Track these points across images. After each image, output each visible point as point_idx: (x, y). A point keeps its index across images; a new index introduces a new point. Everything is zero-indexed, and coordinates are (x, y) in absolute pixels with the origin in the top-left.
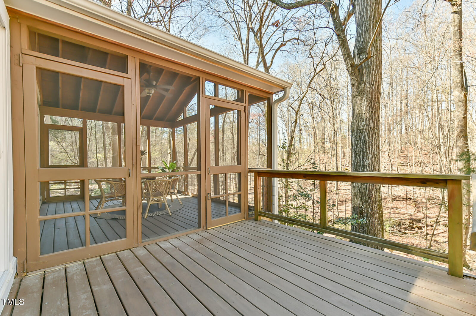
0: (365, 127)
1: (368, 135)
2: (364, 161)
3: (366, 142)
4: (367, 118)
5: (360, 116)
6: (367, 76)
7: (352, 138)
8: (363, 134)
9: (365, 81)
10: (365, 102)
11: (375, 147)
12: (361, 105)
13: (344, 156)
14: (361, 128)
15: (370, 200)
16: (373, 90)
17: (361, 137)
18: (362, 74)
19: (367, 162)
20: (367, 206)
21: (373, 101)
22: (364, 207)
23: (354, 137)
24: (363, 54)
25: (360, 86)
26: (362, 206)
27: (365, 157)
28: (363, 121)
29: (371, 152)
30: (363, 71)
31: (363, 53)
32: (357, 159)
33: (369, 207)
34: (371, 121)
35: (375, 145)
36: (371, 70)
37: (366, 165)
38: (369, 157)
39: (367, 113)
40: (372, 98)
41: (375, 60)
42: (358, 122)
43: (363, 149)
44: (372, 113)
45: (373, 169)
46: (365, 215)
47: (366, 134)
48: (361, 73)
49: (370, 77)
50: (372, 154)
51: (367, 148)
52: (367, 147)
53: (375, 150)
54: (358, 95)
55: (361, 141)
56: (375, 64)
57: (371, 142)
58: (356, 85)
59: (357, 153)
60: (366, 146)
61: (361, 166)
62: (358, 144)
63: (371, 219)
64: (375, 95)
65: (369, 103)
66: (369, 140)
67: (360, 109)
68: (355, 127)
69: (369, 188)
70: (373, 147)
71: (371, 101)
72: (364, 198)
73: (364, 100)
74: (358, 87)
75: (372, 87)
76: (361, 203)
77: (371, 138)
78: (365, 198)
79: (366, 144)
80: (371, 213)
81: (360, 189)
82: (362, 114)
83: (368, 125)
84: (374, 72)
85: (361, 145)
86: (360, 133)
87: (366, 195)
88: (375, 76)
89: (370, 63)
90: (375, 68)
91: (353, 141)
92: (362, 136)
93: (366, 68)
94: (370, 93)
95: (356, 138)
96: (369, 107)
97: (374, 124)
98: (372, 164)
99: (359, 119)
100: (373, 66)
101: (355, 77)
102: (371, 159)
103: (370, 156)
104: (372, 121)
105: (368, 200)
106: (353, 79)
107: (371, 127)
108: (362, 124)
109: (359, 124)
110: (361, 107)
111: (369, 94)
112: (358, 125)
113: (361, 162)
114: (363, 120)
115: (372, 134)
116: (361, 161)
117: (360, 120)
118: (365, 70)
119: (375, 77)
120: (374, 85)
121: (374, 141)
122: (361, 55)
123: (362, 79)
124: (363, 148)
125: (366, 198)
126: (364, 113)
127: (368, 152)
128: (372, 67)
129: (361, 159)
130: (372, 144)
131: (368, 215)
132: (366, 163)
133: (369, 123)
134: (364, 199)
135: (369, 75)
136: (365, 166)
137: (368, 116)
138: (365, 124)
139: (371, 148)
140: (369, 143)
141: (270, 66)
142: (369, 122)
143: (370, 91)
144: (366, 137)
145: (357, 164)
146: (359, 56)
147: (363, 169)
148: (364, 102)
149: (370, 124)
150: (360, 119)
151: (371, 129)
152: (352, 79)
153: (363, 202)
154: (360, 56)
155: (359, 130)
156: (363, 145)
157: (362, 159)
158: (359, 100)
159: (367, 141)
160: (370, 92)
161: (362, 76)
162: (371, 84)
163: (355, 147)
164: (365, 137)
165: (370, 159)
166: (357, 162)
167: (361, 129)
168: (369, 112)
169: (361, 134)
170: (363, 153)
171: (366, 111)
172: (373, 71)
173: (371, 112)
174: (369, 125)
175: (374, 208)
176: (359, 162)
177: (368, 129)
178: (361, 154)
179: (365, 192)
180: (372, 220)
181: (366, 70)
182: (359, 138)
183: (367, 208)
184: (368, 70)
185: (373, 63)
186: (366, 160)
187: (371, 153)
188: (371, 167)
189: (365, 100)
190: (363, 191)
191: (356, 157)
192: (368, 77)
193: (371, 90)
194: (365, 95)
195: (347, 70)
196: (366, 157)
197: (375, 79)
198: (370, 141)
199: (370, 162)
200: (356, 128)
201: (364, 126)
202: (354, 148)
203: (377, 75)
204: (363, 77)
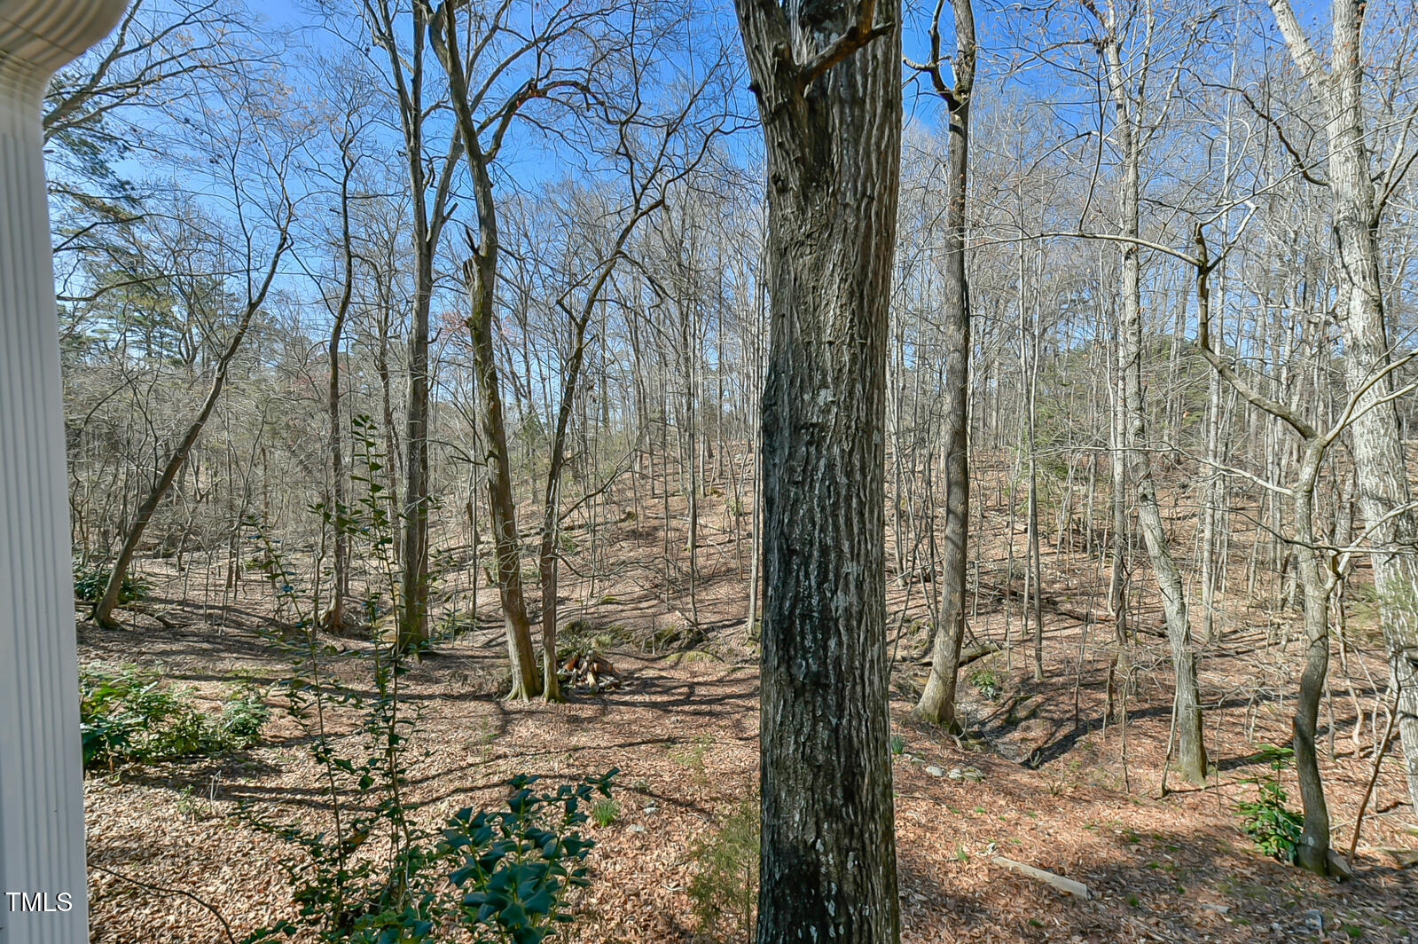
0: (832, 417)
1: (846, 459)
2: (829, 595)
3: (838, 494)
4: (840, 370)
5: (809, 356)
6: (845, 144)
7: (771, 467)
8: (825, 452)
9: (836, 168)
10: (835, 287)
11: (871, 521)
12: (818, 299)
13: (711, 456)
14: (815, 420)
15: (854, 804)
16: (869, 227)
17: (815, 469)
18: (827, 128)
19: (840, 601)
20: (837, 839)
21: (868, 283)
22: (824, 844)
23: (777, 461)
24: (828, 24)
25: (813, 194)
26: (815, 842)
27: (831, 576)
28: (824, 385)
29: (859, 549)
30: (827, 114)
31: (830, 19)
32: (793, 582)
33: (847, 841)
34: (859, 386)
35: (872, 512)
36: (863, 117)
37: (837, 619)
38: (848, 574)
39: (843, 343)
40: (864, 267)
41: (880, 71)
42: (801, 387)
43: (821, 531)
44: (863, 345)
45: (866, 638)
46: (830, 890)
47: (836, 450)
48: (821, 122)
49: (857, 152)
50: (862, 562)
51: (843, 526)
52: (842, 521)
53: (872, 536)
54: (803, 244)
55: (812, 488)
56: (881, 93)
57: (858, 495)
58: (794, 184)
59: (792, 552)
60: (835, 516)
61: (811, 621)
62: (796, 501)
63: (855, 909)
64: (877, 257)
65: (852, 294)
66: (849, 486)
67: (810, 318)
68: (787, 409)
69: (850, 740)
70: (864, 524)
71: (861, 284)
72: (823, 793)
73: (832, 275)
74: (806, 197)
75: (866, 210)
76: (811, 822)
77: (858, 477)
78: (829, 798)
79: (836, 505)
80: (855, 877)
81: (804, 744)
82: (820, 343)
83: (846, 409)
84: (874, 132)
85: (811, 510)
86: (810, 443)
87: (834, 777)
88: (879, 153)
89: (859, 78)
90: (879, 111)
91: (774, 481)
92: (818, 461)
93: (842, 102)
94: (859, 240)
95: (792, 470)
96: (853, 313)
97: (869, 400)
98: (861, 613)
99: (807, 371)
100: (873, 100)
101: (793, 137)
102: (857, 587)
103: (851, 568)
104: (864, 389)
105: (842, 806)
106: (781, 145)
107: (858, 418)
108: (821, 401)
109: (806, 397)
110: (815, 310)
111: (854, 244)
112: (798, 402)
113: (814, 602)
114: (824, 376)
115: (863, 457)
116: (810, 596)
117: (811, 378)
118: (836, 110)
119: (878, 163)
120: (873, 199)
121: (871, 489)
122: (820, 31)
123: (823, 158)
124: (821, 526)
125: (834, 795)
126: (831, 343)
127: (846, 547)
128: (868, 106)
129: (813, 583)
130: (861, 504)
131: (846, 887)
132: (837, 610)
133: (852, 399)
134: (825, 801)
135: (857, 142)
136: (831, 624)
137: (846, 358)
138: (833, 402)
139: (860, 529)
140: (848, 499)
141: (491, 157)
142: (851, 393)
143: (857, 228)
144: (838, 469)
145: (793, 607)
146: (811, 31)
147: (820, 636)
148: (831, 283)
149: (855, 402)
150: (811, 370)
151: (857, 428)
152: (778, 151)
153: (822, 815)
154: (816, 35)
155: (802, 427)
156: (823, 509)
157: (820, 585)
158: (806, 272)
159: (844, 492)
160: (856, 235)
161: (823, 136)
162: (864, 194)
163: (787, 514)
164: (830, 467)
165: (852, 587)
166: (796, 599)
167: (812, 425)
168: (852, 338)
169: (813, 449)
170: (824, 551)
171: (837, 331)
172: (871, 125)
173: (858, 341)
174: (848, 408)
175: (867, 842)
176: (802, 600)
177: (849, 427)
178: (811, 555)
179: (829, 761)
180: (860, 913)
181: (842, 113)
182: (804, 471)
183: (839, 853)
184: (852, 115)
185: (874, 82)
186: (834, 592)
187: (858, 554)
188: (859, 628)
189: (836, 275)
190: (820, 757)
191: (791, 573)
192: (852, 153)
193: (863, 224)
194: (837, 247)
195: (755, 88)
196: (837, 576)
197: (878, 170)
198: (854, 490)
199: (855, 600)
200: (791, 417)
201: (826, 411)
202: (781, 522)
203: (886, 153)
204: (830, 143)
